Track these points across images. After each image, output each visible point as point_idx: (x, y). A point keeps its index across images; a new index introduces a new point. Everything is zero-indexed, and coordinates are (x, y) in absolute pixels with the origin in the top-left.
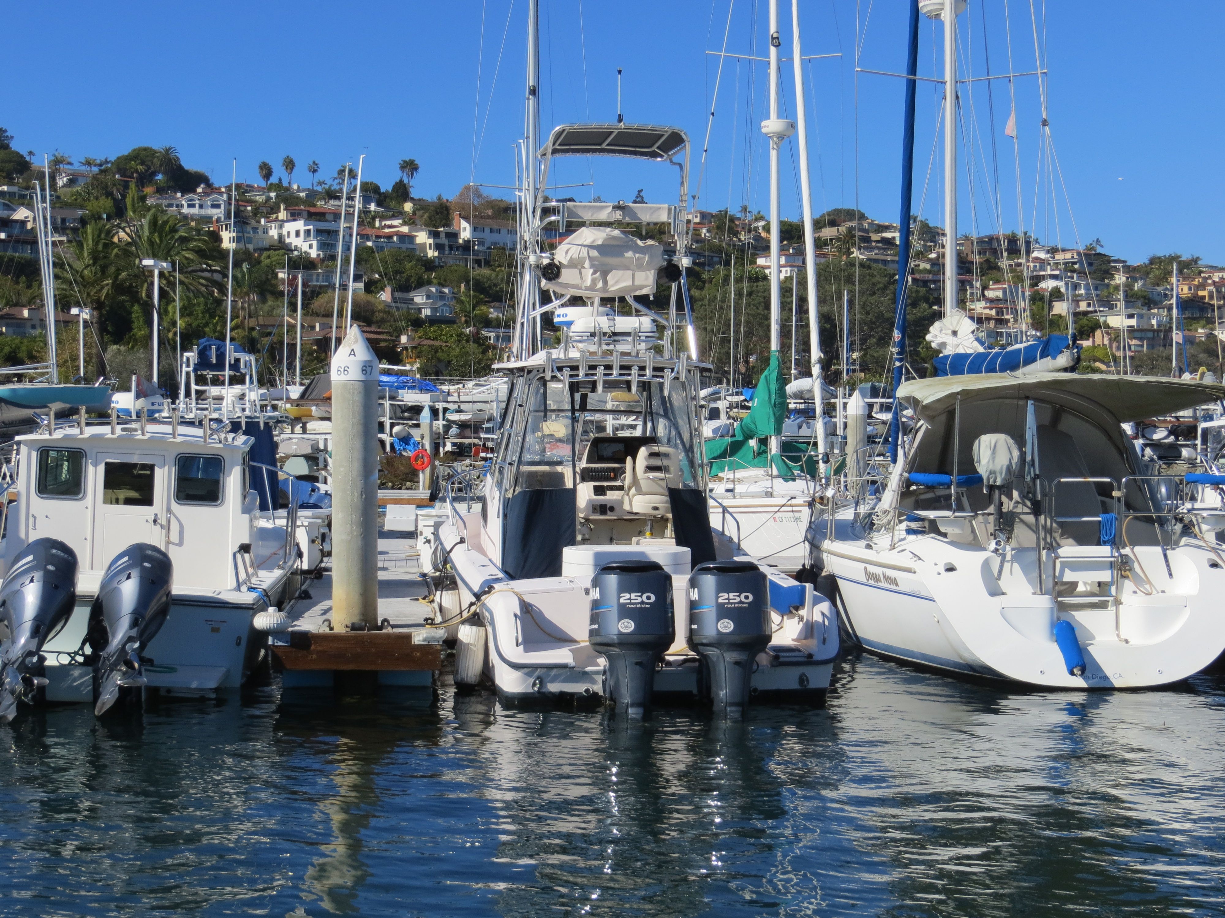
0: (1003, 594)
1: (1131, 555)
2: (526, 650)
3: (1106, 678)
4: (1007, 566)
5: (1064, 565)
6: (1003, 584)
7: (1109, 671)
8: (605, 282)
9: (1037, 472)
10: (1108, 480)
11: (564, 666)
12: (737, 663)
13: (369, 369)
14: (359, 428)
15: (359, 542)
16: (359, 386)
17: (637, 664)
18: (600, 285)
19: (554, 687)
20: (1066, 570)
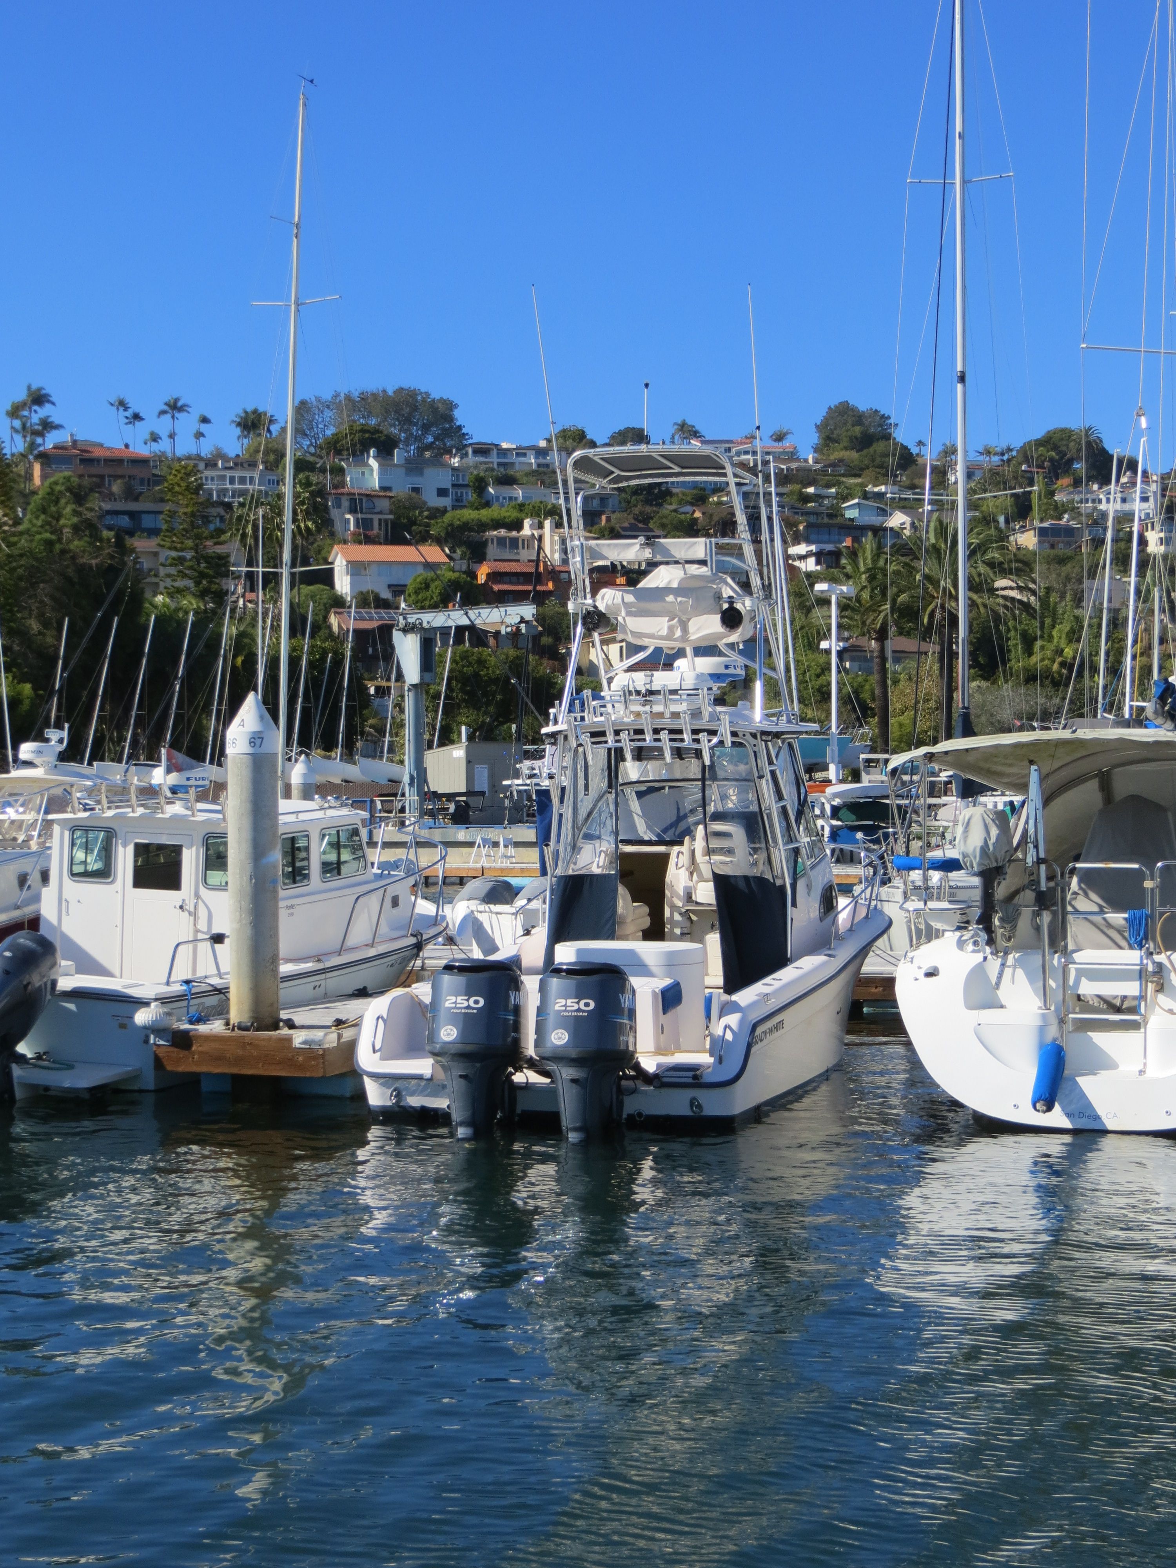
0: (1002, 1007)
1: (1166, 962)
2: (383, 1058)
3: (1097, 1118)
4: (1008, 972)
5: (1080, 973)
6: (1002, 994)
7: (1101, 1111)
8: (685, 630)
9: (1042, 855)
10: (1136, 866)
11: (419, 1077)
12: (574, 1081)
13: (258, 742)
14: (248, 806)
15: (248, 931)
16: (247, 760)
17: (461, 1076)
18: (678, 633)
19: (414, 1101)
20: (1083, 979)
